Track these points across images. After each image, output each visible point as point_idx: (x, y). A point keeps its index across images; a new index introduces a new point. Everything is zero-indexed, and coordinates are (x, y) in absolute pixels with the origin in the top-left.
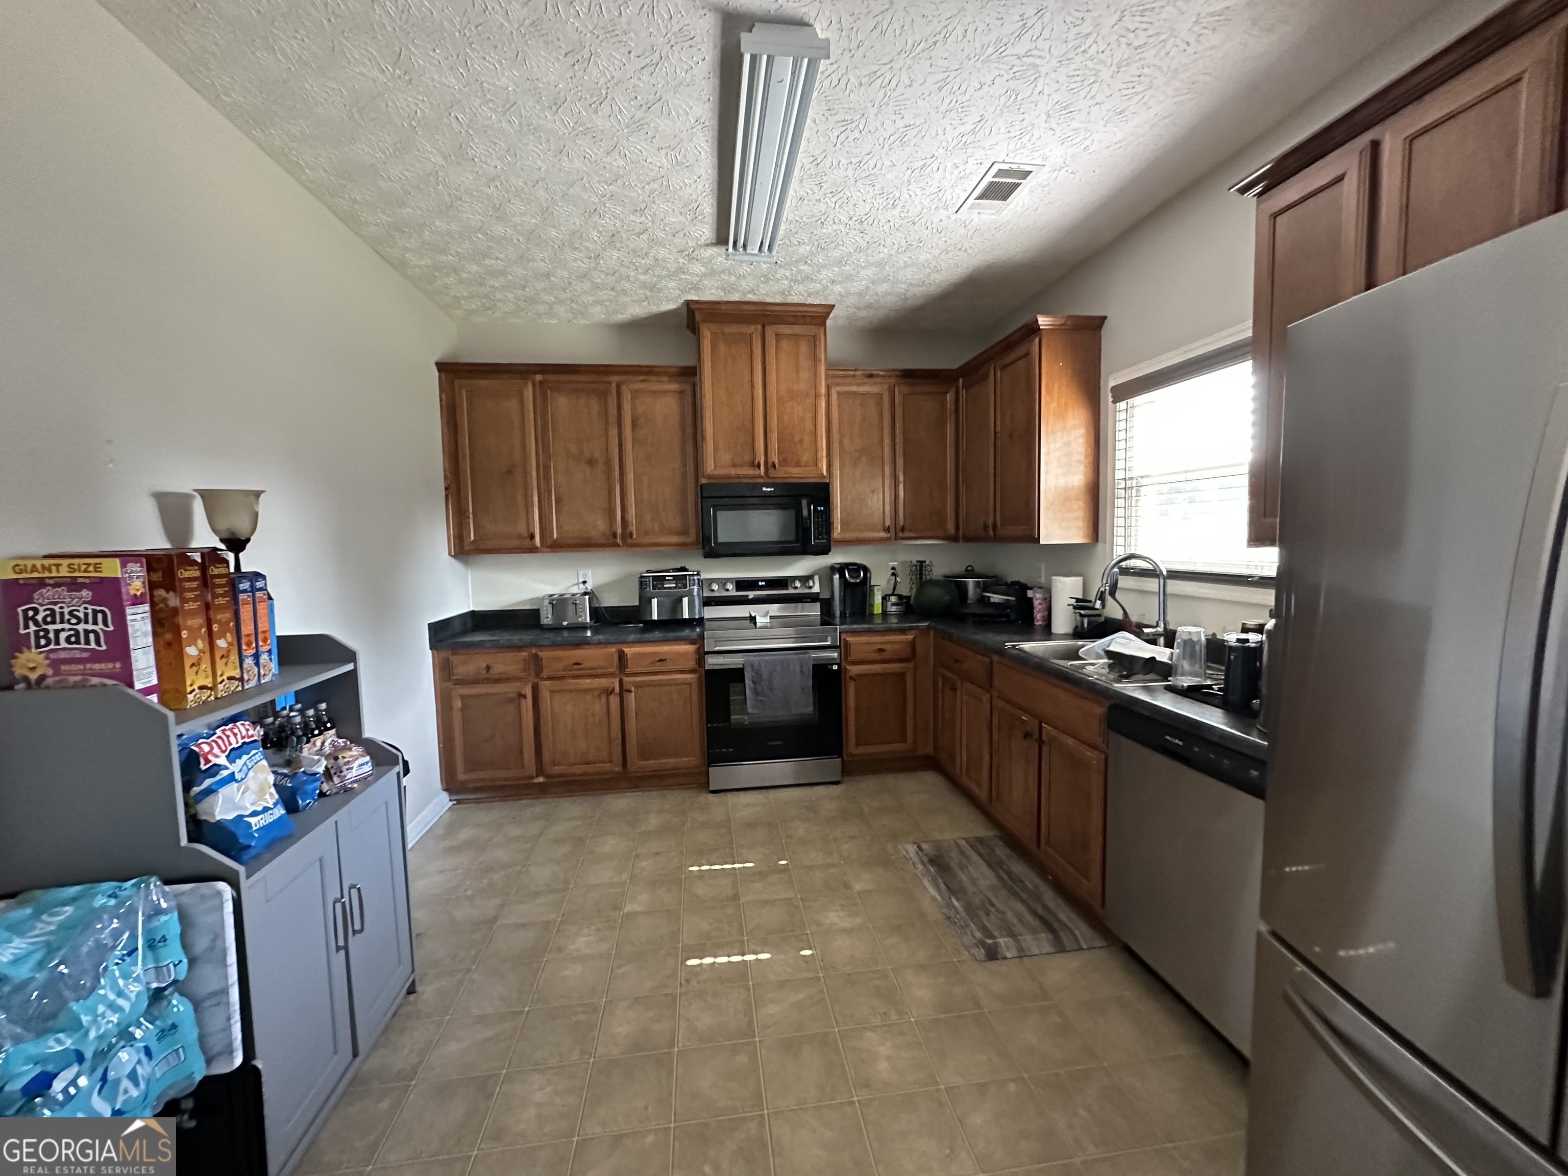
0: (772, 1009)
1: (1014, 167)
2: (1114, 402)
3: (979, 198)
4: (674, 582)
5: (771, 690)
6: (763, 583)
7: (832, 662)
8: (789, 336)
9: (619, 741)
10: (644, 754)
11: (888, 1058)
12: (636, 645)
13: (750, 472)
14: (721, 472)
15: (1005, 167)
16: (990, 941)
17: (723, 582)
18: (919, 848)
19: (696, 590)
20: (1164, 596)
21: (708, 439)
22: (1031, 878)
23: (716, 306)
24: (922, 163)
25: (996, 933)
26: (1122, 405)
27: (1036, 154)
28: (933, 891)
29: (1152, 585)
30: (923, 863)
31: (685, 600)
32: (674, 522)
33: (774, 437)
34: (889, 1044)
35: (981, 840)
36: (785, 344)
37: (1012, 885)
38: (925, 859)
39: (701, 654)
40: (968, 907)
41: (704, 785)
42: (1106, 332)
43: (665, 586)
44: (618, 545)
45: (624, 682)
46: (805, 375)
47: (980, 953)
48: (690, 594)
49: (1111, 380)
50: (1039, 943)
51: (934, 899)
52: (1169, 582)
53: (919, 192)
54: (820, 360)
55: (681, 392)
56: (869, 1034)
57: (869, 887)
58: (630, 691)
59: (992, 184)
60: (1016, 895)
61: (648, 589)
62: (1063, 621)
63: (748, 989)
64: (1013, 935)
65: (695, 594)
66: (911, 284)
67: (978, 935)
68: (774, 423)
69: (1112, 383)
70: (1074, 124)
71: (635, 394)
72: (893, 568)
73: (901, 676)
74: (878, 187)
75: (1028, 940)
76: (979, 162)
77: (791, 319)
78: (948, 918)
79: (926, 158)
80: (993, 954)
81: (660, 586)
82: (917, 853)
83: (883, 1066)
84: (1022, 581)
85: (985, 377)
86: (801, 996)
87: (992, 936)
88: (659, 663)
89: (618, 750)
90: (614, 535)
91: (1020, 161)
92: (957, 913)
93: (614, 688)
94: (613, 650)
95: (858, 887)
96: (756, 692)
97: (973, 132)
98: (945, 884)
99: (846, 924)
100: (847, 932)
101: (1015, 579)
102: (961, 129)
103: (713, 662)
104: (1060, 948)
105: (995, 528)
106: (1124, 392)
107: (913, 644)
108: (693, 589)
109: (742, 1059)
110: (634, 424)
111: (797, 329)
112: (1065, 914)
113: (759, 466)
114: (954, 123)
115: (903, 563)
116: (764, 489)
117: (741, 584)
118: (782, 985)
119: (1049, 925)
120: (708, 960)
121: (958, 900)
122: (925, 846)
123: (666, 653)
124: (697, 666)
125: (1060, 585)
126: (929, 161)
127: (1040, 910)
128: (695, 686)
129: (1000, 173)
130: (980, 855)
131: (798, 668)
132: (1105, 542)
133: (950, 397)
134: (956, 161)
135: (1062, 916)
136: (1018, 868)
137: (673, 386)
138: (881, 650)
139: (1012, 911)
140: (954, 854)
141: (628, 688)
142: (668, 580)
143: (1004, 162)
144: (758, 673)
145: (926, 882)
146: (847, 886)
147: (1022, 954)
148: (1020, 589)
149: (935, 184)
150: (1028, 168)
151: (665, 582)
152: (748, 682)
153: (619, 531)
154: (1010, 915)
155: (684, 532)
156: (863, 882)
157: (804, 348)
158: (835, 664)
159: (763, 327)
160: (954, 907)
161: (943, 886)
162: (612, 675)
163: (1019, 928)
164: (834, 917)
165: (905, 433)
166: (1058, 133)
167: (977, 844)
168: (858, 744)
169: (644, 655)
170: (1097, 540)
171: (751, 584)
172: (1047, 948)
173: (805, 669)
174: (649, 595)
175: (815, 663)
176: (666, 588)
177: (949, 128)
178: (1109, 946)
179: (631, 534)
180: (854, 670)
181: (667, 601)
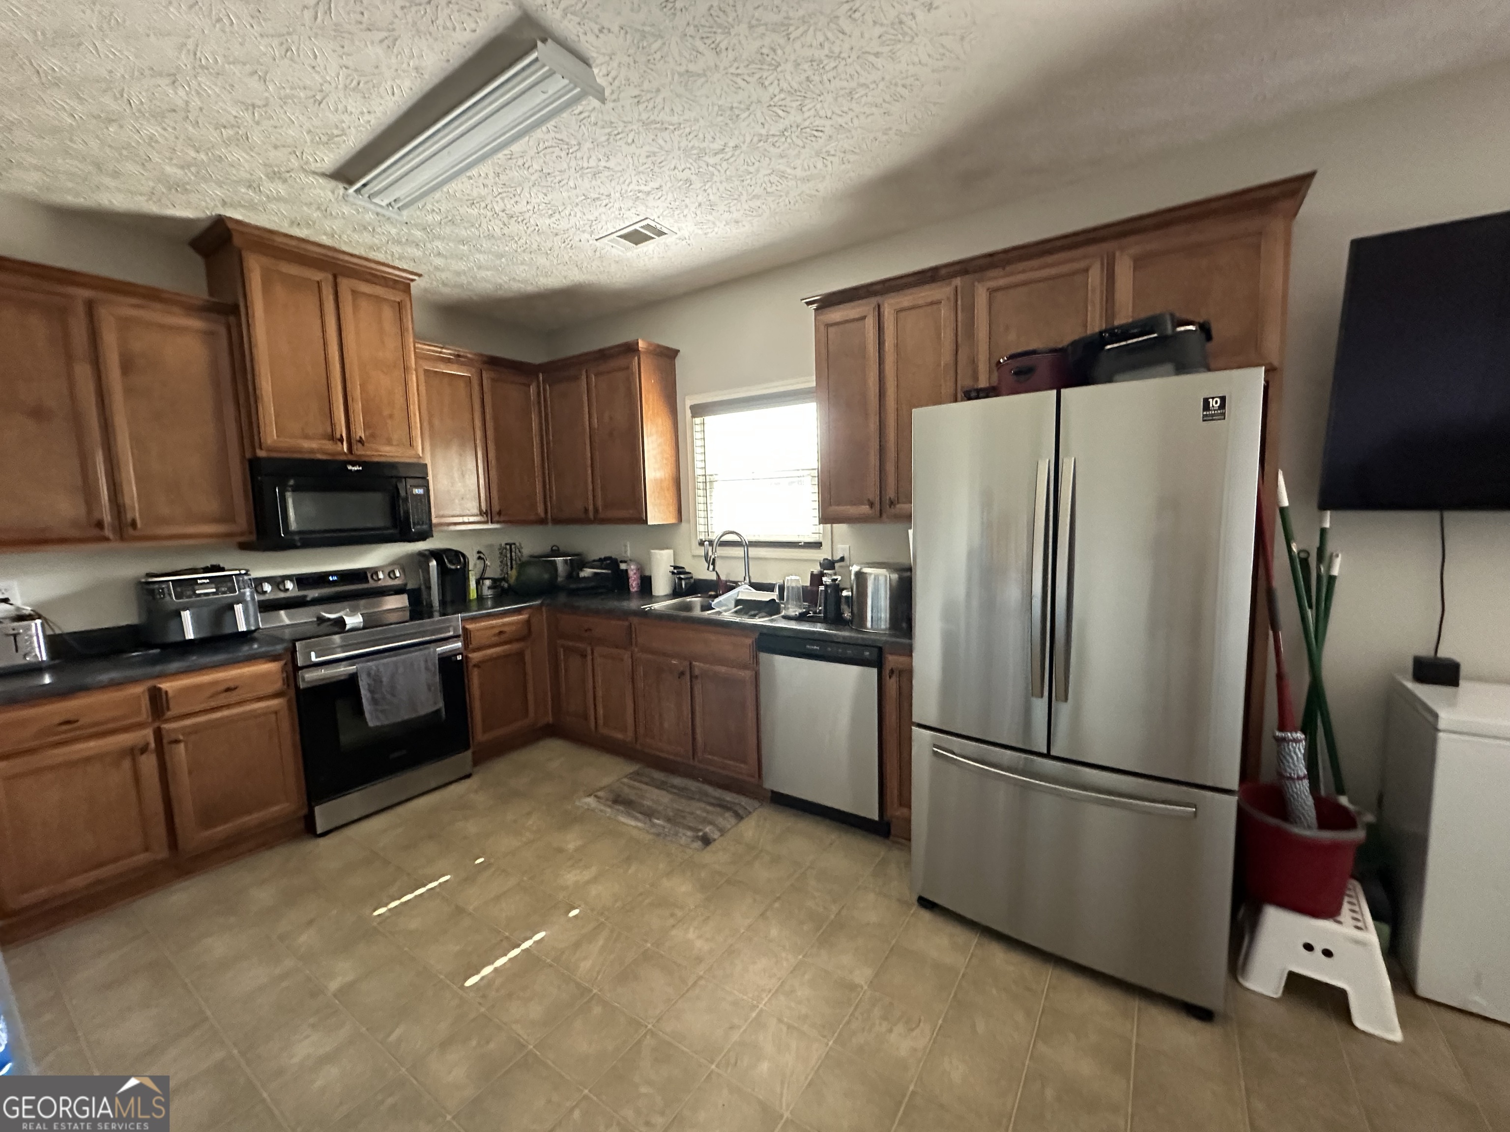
0: (585, 965)
1: (659, 227)
2: (693, 416)
3: (620, 237)
4: (213, 586)
5: (393, 695)
6: (335, 578)
7: (455, 652)
8: (369, 296)
9: (161, 817)
10: (208, 818)
11: (700, 937)
12: (182, 676)
13: (329, 446)
14: (287, 442)
15: (653, 224)
16: (701, 834)
17: (278, 582)
18: (596, 796)
19: (248, 594)
20: (747, 558)
21: (265, 399)
22: (693, 785)
23: (267, 235)
24: (597, 196)
25: (700, 827)
26: (698, 420)
27: (676, 225)
28: (633, 823)
29: (739, 552)
30: (610, 807)
31: (239, 608)
32: (211, 505)
33: (357, 408)
34: (691, 930)
35: (637, 773)
36: (364, 303)
37: (682, 792)
38: (610, 803)
39: (293, 669)
40: (668, 820)
41: (309, 829)
42: (678, 361)
43: (198, 592)
44: (107, 539)
45: (164, 732)
46: (392, 343)
47: (698, 844)
48: (241, 600)
49: (686, 401)
50: (727, 820)
51: (636, 827)
52: (750, 549)
53: (579, 214)
54: (407, 330)
55: (210, 334)
56: (674, 932)
57: (579, 843)
58: (177, 741)
59: (636, 231)
60: (692, 799)
61: (168, 598)
62: (662, 585)
63: (551, 966)
64: (711, 823)
65: (248, 599)
66: (514, 279)
67: (689, 833)
68: (356, 392)
69: (689, 403)
70: (710, 217)
71: (125, 324)
72: (479, 552)
73: (520, 654)
74: (549, 197)
75: (720, 821)
76: (637, 213)
77: (369, 277)
78: (658, 835)
79: (602, 194)
80: (706, 841)
81: (189, 593)
82: (599, 802)
83: (699, 944)
84: (613, 557)
85: (576, 378)
86: (601, 942)
87: (700, 830)
88: (225, 694)
89: (160, 830)
90: (100, 525)
91: (664, 224)
92: (664, 827)
93: (148, 744)
94: (139, 690)
95: (571, 846)
96: (374, 701)
97: (648, 193)
98: (641, 813)
99: (587, 875)
100: (595, 880)
101: (608, 555)
102: (643, 188)
103: (311, 676)
104: (739, 817)
105: (596, 511)
106: (699, 410)
107: (528, 622)
108: (244, 593)
109: (597, 1010)
110: (127, 367)
111: (379, 291)
112: (729, 797)
113: (341, 440)
114: (640, 181)
115: (490, 546)
116: (350, 467)
117: (302, 581)
118: (577, 945)
119: (725, 807)
120: (487, 970)
121: (658, 819)
122: (600, 794)
123: (232, 679)
124: (285, 687)
125: (658, 557)
126: (604, 197)
127: (712, 801)
128: (285, 714)
129: (648, 227)
130: (646, 784)
131: (422, 664)
132: (689, 521)
133: (533, 389)
134: (622, 206)
135: (728, 799)
136: (677, 781)
137: (196, 323)
138: (501, 633)
139: (698, 808)
140: (626, 790)
141: (173, 737)
142: (201, 584)
143: (654, 220)
144: (376, 680)
145: (623, 819)
146: (560, 850)
147: (723, 832)
148: (612, 563)
149: (596, 214)
150: (665, 230)
151: (197, 587)
152: (364, 692)
153: (107, 518)
154: (698, 812)
155: (227, 517)
156: (572, 841)
157: (388, 313)
158: (459, 654)
159: (335, 277)
160: (659, 825)
161: (639, 815)
162: (140, 726)
163: (710, 817)
164: (571, 877)
165: (496, 419)
166: (698, 218)
167: (635, 776)
168: (484, 731)
169: (199, 687)
170: (681, 521)
171: (320, 579)
172: (733, 821)
173: (430, 664)
174: (173, 608)
175: (441, 656)
176: (200, 595)
177: (634, 181)
178: (762, 805)
179: (134, 524)
180: (475, 656)
181: (205, 612)
